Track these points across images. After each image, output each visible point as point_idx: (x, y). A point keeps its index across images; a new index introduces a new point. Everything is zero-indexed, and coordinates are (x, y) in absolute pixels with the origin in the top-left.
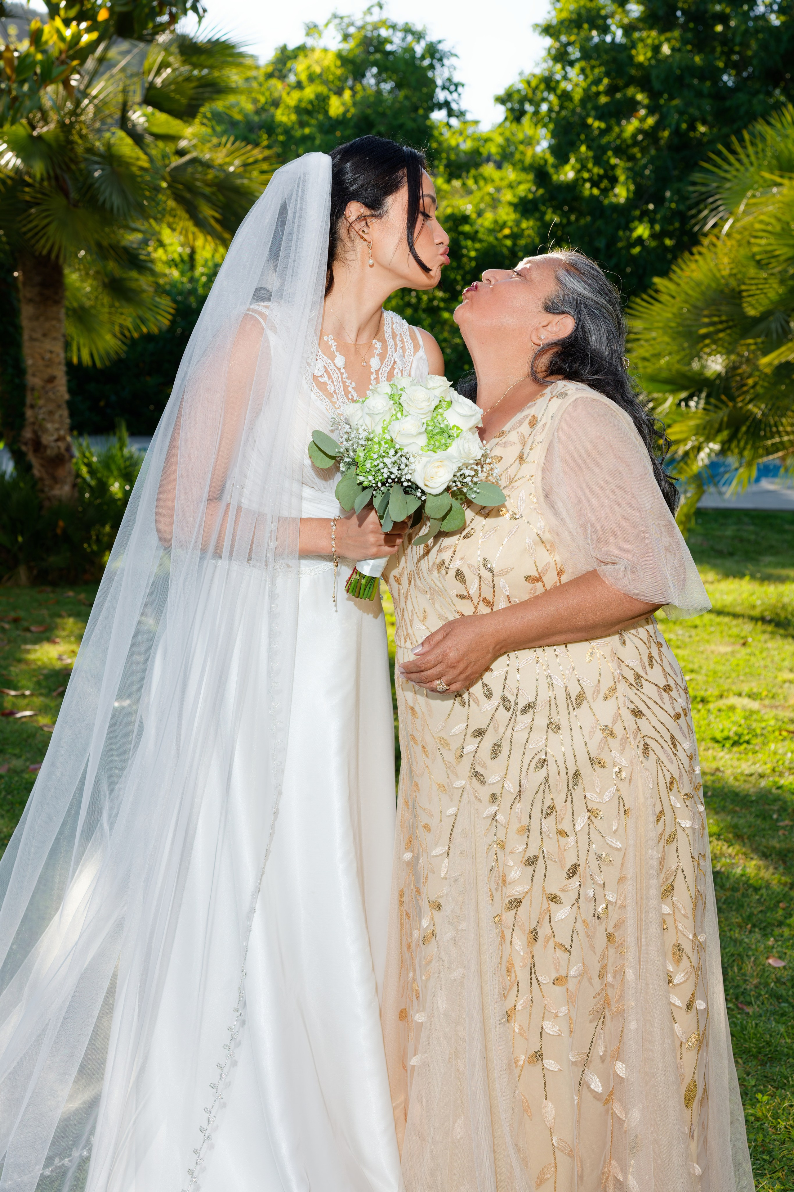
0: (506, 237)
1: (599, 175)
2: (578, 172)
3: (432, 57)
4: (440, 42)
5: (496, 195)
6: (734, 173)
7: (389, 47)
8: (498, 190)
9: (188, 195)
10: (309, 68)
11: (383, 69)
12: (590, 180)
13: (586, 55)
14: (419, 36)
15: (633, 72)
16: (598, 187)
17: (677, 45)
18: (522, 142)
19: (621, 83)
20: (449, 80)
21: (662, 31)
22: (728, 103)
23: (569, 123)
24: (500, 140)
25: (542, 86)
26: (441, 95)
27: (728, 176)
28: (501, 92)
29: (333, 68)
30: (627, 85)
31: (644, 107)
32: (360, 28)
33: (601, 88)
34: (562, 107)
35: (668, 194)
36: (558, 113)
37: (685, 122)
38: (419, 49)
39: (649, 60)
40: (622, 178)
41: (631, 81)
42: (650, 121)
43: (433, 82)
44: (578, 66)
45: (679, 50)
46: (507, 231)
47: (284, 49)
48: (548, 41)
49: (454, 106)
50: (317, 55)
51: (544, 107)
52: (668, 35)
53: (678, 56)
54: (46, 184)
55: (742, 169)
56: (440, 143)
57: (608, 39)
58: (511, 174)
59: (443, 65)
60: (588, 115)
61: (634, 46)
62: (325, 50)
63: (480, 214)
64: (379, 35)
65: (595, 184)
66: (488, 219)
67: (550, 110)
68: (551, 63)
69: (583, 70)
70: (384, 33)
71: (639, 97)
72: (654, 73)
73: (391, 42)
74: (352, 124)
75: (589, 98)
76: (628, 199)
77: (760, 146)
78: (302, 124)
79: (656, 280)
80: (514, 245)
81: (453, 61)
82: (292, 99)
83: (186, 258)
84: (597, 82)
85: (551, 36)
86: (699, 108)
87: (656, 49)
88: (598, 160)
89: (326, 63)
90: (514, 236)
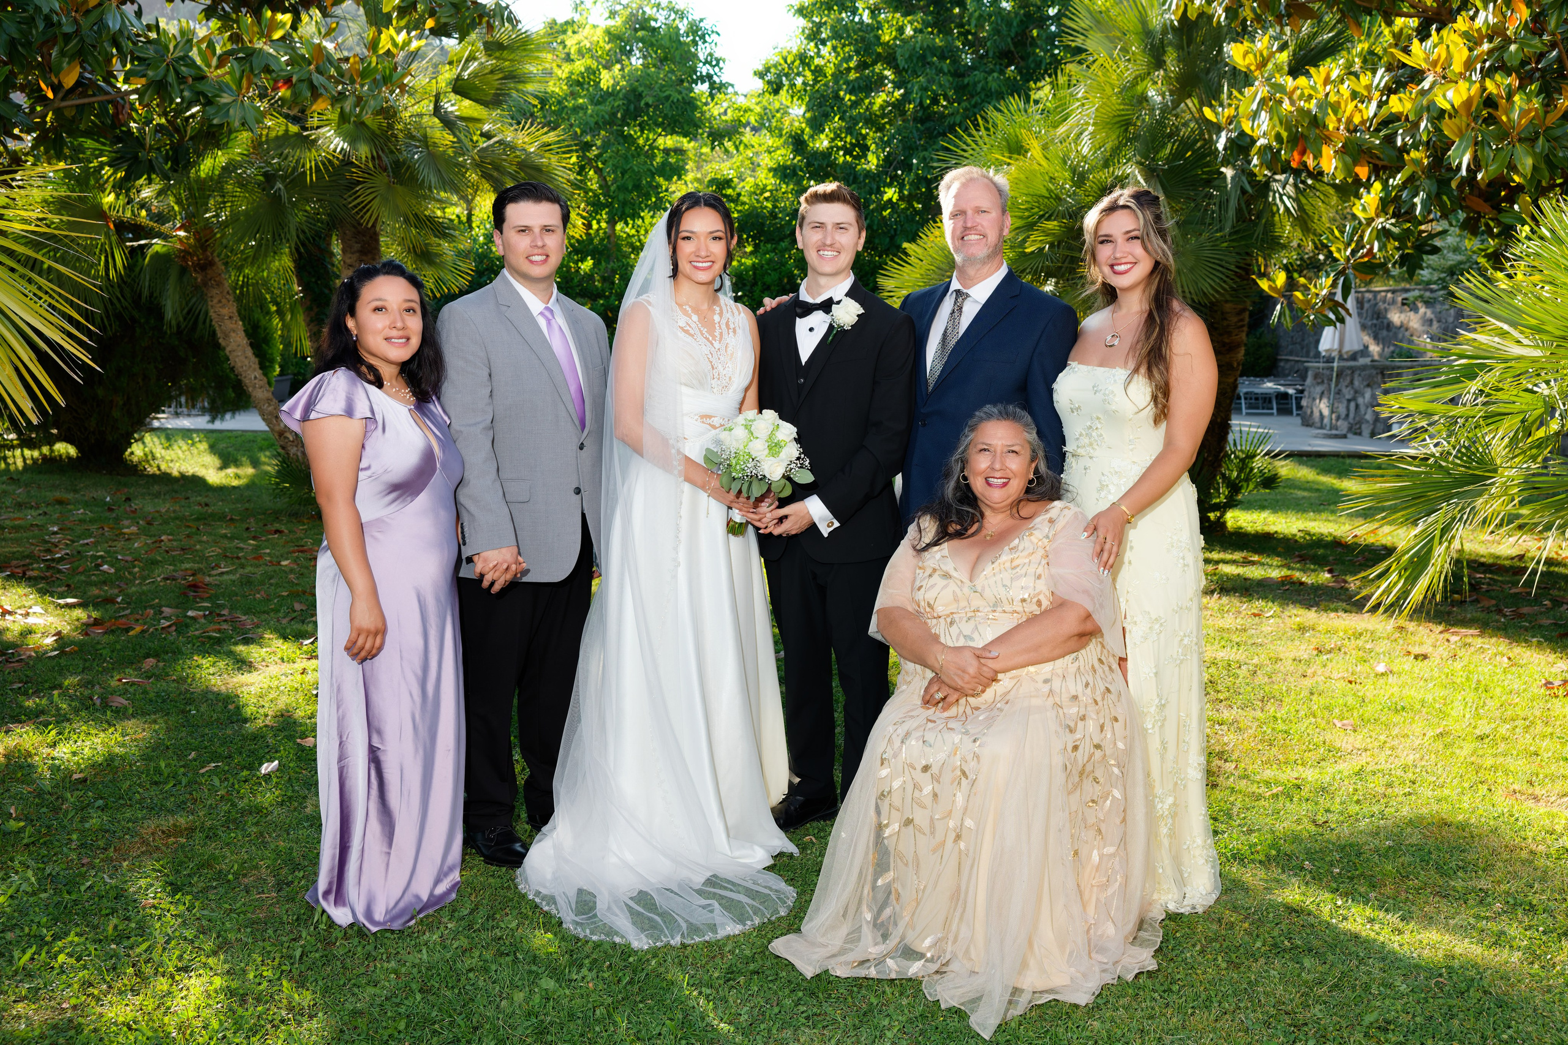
0: (766, 199)
1: (851, 143)
2: (833, 140)
3: (695, 33)
4: (701, 20)
5: (755, 159)
6: (971, 152)
7: (653, 24)
8: (757, 154)
9: (495, 174)
10: (579, 43)
11: (648, 44)
12: (843, 148)
13: (836, 35)
14: (682, 15)
15: (880, 50)
16: (851, 155)
17: (919, 26)
18: (778, 111)
19: (869, 61)
20: (711, 54)
21: (905, 15)
22: (966, 81)
23: (823, 96)
24: (758, 109)
25: (797, 62)
26: (704, 70)
27: (965, 154)
28: (761, 68)
29: (602, 44)
30: (875, 63)
31: (890, 81)
32: (625, 7)
33: (852, 65)
34: (816, 81)
35: (915, 161)
36: (813, 86)
37: (928, 97)
38: (683, 27)
39: (895, 38)
40: (873, 147)
41: (879, 58)
42: (898, 94)
43: (695, 56)
44: (829, 44)
45: (921, 31)
46: (767, 194)
47: (554, 22)
48: (802, 22)
49: (715, 78)
50: (587, 31)
51: (799, 81)
52: (909, 18)
53: (920, 37)
54: (371, 165)
55: (977, 149)
56: (703, 113)
57: (857, 19)
58: (770, 141)
59: (705, 42)
60: (841, 90)
61: (880, 27)
62: (595, 27)
63: (742, 179)
64: (644, 13)
65: (848, 152)
66: (748, 184)
67: (805, 84)
68: (805, 42)
69: (834, 48)
70: (649, 11)
71: (887, 73)
72: (899, 51)
73: (656, 20)
74: (621, 95)
75: (839, 74)
76: (877, 166)
77: (992, 130)
78: (573, 95)
79: (905, 245)
80: (775, 207)
81: (714, 36)
82: (563, 72)
83: (464, 219)
84: (849, 59)
85: (805, 16)
86: (941, 86)
87: (901, 30)
88: (850, 130)
89: (595, 39)
90: (775, 200)
